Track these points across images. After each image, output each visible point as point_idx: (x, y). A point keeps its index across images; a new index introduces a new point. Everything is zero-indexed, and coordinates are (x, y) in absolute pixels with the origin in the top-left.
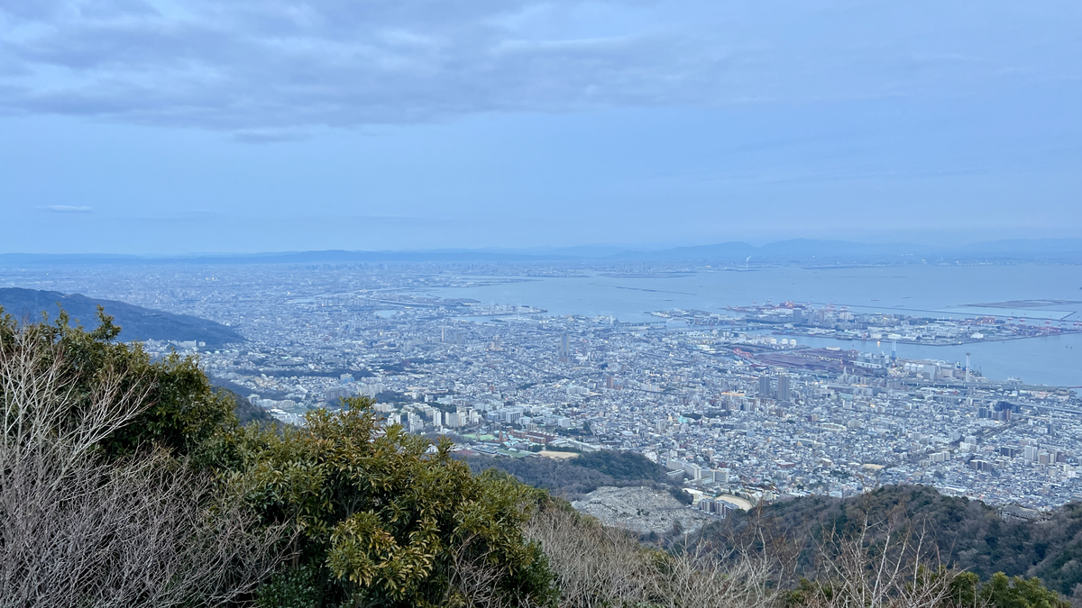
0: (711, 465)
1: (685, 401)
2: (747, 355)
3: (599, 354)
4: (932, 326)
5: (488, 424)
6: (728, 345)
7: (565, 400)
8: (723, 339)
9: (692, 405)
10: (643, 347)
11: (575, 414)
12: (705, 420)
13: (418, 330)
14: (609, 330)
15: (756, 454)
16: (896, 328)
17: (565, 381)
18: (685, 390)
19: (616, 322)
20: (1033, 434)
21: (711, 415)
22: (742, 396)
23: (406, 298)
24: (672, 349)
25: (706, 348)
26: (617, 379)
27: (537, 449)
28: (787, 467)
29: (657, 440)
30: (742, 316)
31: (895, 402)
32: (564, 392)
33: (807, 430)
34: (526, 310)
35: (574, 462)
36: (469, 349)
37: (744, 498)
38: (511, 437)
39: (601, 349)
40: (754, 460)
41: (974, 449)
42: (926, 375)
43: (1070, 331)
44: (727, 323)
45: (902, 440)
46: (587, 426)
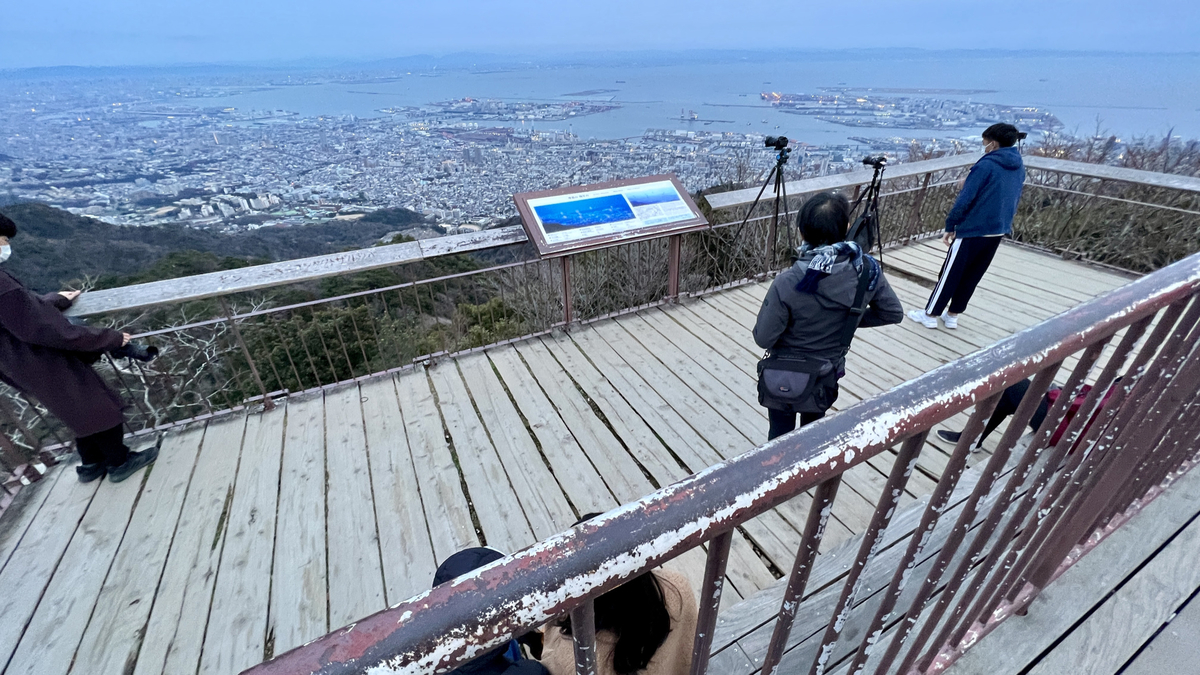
0: (448, 208)
1: (421, 170)
2: (450, 136)
3: (352, 144)
4: (550, 109)
5: (287, 203)
6: (437, 130)
7: (338, 179)
8: (433, 126)
9: (425, 172)
10: (381, 136)
11: (349, 188)
12: (436, 181)
13: (191, 136)
14: (353, 126)
15: (472, 198)
16: (531, 112)
17: (333, 165)
18: (418, 163)
19: (356, 119)
20: (605, 167)
21: (439, 177)
22: (455, 163)
23: (164, 109)
24: (401, 136)
25: (424, 133)
26: (371, 161)
27: (332, 215)
28: (491, 202)
29: (411, 198)
30: (440, 109)
31: (538, 157)
32: (335, 173)
33: (496, 179)
34: (280, 114)
35: (361, 219)
36: (245, 149)
37: (473, 224)
38: (309, 210)
39: (351, 139)
40: (472, 201)
41: (580, 179)
42: (551, 139)
43: (614, 108)
44: (432, 114)
45: (546, 178)
46: (361, 194)
